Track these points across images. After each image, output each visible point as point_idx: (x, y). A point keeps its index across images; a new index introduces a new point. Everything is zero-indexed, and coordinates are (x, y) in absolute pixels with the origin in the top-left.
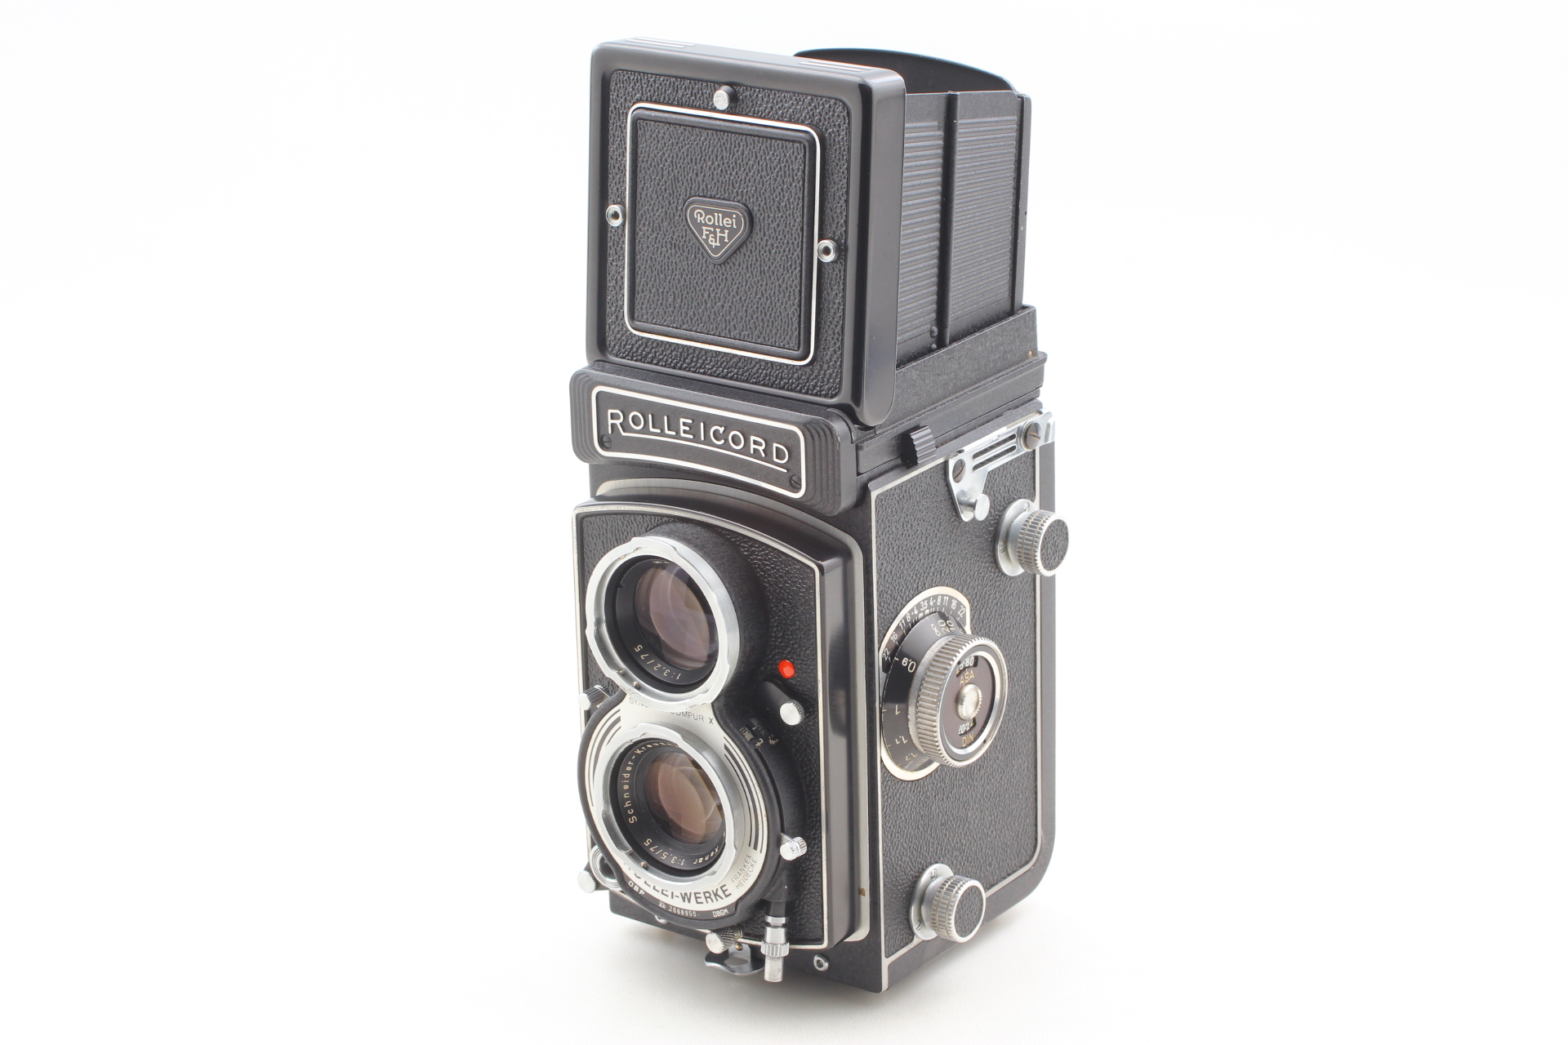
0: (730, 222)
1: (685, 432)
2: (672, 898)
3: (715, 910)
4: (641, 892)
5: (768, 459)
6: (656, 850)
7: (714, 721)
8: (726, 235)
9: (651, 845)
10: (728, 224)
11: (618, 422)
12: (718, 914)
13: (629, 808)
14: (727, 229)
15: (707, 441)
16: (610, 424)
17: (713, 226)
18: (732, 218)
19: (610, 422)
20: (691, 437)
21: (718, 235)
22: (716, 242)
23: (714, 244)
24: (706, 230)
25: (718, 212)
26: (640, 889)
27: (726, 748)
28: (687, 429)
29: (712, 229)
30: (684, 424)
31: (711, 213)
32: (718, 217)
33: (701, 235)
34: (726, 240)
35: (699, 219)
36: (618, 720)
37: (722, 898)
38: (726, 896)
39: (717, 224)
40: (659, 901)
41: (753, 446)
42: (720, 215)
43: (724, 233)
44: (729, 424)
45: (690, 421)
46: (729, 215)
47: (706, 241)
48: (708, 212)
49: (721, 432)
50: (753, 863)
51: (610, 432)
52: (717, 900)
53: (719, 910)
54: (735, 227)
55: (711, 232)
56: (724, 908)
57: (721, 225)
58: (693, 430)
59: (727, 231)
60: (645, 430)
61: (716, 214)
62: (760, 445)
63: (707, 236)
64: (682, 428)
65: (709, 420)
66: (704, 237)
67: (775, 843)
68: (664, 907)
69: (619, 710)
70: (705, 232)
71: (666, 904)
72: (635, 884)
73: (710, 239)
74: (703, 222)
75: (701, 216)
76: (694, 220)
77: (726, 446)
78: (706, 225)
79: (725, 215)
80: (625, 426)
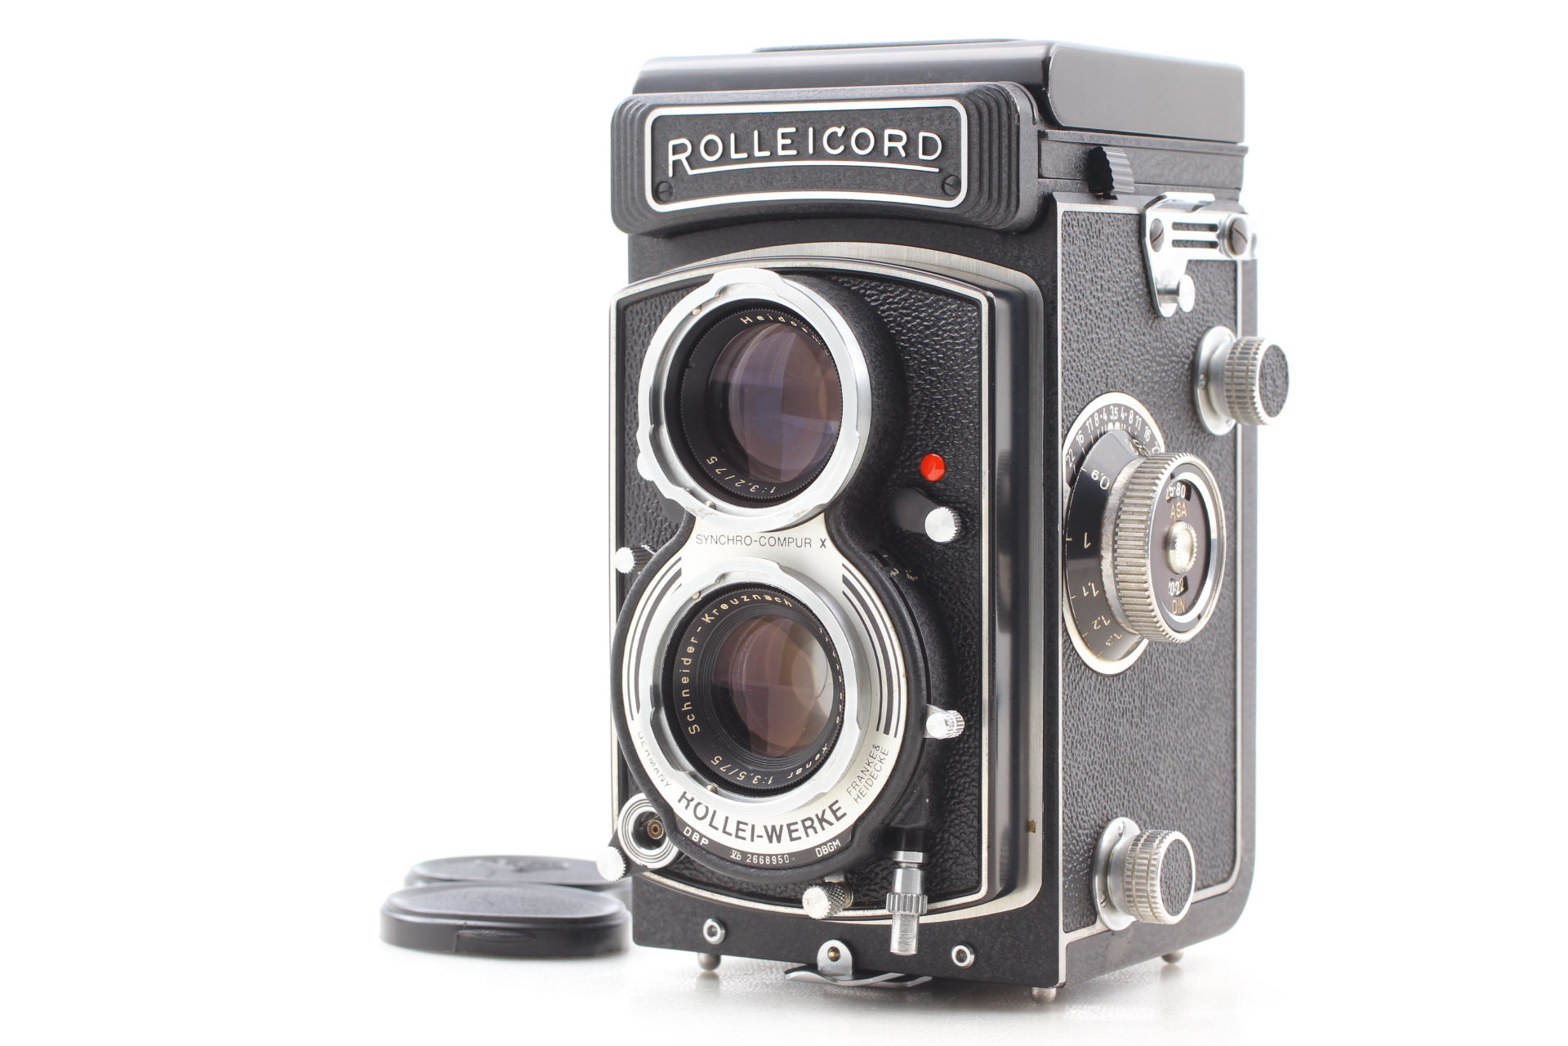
1: (784, 147)
2: (752, 840)
3: (820, 846)
4: (704, 842)
5: (911, 157)
6: (729, 770)
7: (829, 543)
9: (721, 764)
11: (682, 157)
12: (825, 851)
13: (688, 712)
15: (819, 153)
16: (671, 163)
19: (672, 158)
20: (794, 152)
26: (702, 836)
27: (846, 581)
28: (788, 141)
30: (784, 136)
36: (678, 574)
37: (831, 824)
38: (838, 819)
40: (729, 850)
41: (887, 144)
44: (850, 119)
45: (793, 130)
49: (840, 135)
50: (883, 756)
51: (671, 174)
52: (823, 829)
53: (825, 844)
56: (834, 839)
58: (797, 141)
60: (725, 158)
62: (899, 139)
64: (781, 142)
65: (821, 120)
67: (916, 719)
68: (738, 858)
69: (680, 559)
71: (742, 853)
72: (694, 830)
77: (847, 154)
80: (694, 160)
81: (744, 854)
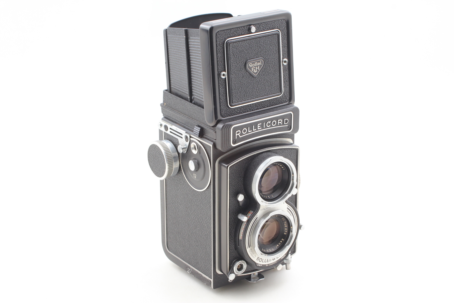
0: (260, 64)
1: (259, 128)
2: (270, 261)
4: (261, 265)
8: (259, 68)
9: (264, 250)
10: (259, 64)
11: (239, 134)
12: (283, 258)
14: (259, 66)
15: (266, 127)
16: (236, 136)
17: (255, 67)
18: (260, 62)
19: (236, 135)
20: (261, 128)
21: (256, 68)
22: (256, 71)
23: (255, 72)
24: (253, 69)
25: (256, 62)
26: (261, 264)
27: (288, 208)
28: (260, 126)
29: (255, 68)
30: (259, 125)
31: (254, 63)
32: (256, 63)
33: (251, 70)
34: (259, 69)
35: (251, 66)
36: (257, 218)
37: (284, 253)
39: (256, 66)
40: (266, 265)
42: (257, 63)
43: (258, 67)
45: (261, 124)
46: (259, 62)
47: (253, 72)
48: (253, 63)
49: (270, 123)
51: (236, 138)
53: (283, 256)
54: (261, 64)
55: (254, 69)
56: (284, 255)
57: (257, 65)
59: (259, 67)
60: (248, 132)
61: (255, 63)
63: (253, 70)
64: (258, 127)
65: (266, 121)
66: (252, 71)
69: (257, 215)
70: (252, 69)
72: (259, 264)
73: (254, 70)
74: (252, 67)
75: (251, 65)
76: (249, 67)
77: (272, 126)
78: (253, 67)
79: (258, 62)
80: (241, 134)
81: (268, 265)
